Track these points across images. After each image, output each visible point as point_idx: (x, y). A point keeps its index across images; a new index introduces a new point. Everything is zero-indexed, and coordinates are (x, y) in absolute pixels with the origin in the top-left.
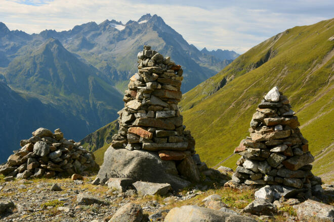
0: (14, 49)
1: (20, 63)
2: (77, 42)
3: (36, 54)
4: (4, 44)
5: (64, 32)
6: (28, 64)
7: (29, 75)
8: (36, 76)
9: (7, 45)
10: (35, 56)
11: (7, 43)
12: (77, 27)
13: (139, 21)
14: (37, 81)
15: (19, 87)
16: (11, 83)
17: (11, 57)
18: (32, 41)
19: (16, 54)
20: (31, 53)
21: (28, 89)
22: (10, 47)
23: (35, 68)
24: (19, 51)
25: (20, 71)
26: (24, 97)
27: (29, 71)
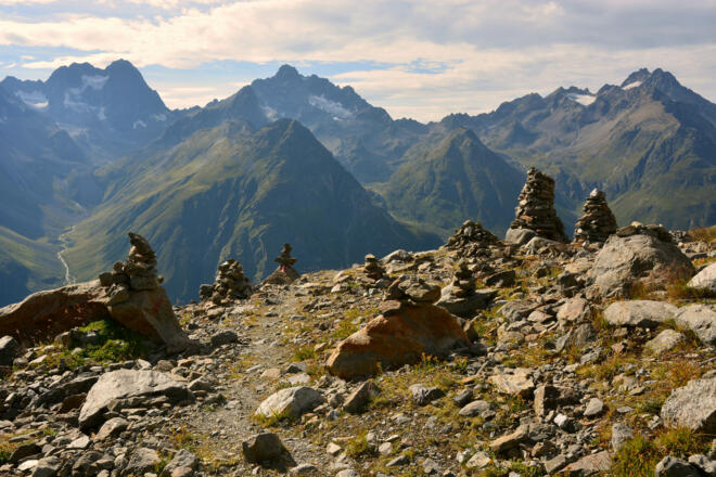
0: (400, 151)
1: (407, 174)
2: (505, 133)
3: (434, 157)
4: (385, 143)
5: (482, 116)
6: (421, 175)
7: (422, 194)
8: (435, 195)
9: (388, 145)
10: (432, 162)
11: (388, 141)
12: (505, 106)
13: (625, 84)
14: (435, 203)
15: (404, 215)
16: (393, 208)
17: (394, 164)
18: (428, 136)
19: (402, 159)
20: (426, 156)
21: (420, 218)
22: (393, 147)
23: (434, 181)
24: (407, 153)
25: (408, 187)
26: (414, 231)
27: (422, 188)
